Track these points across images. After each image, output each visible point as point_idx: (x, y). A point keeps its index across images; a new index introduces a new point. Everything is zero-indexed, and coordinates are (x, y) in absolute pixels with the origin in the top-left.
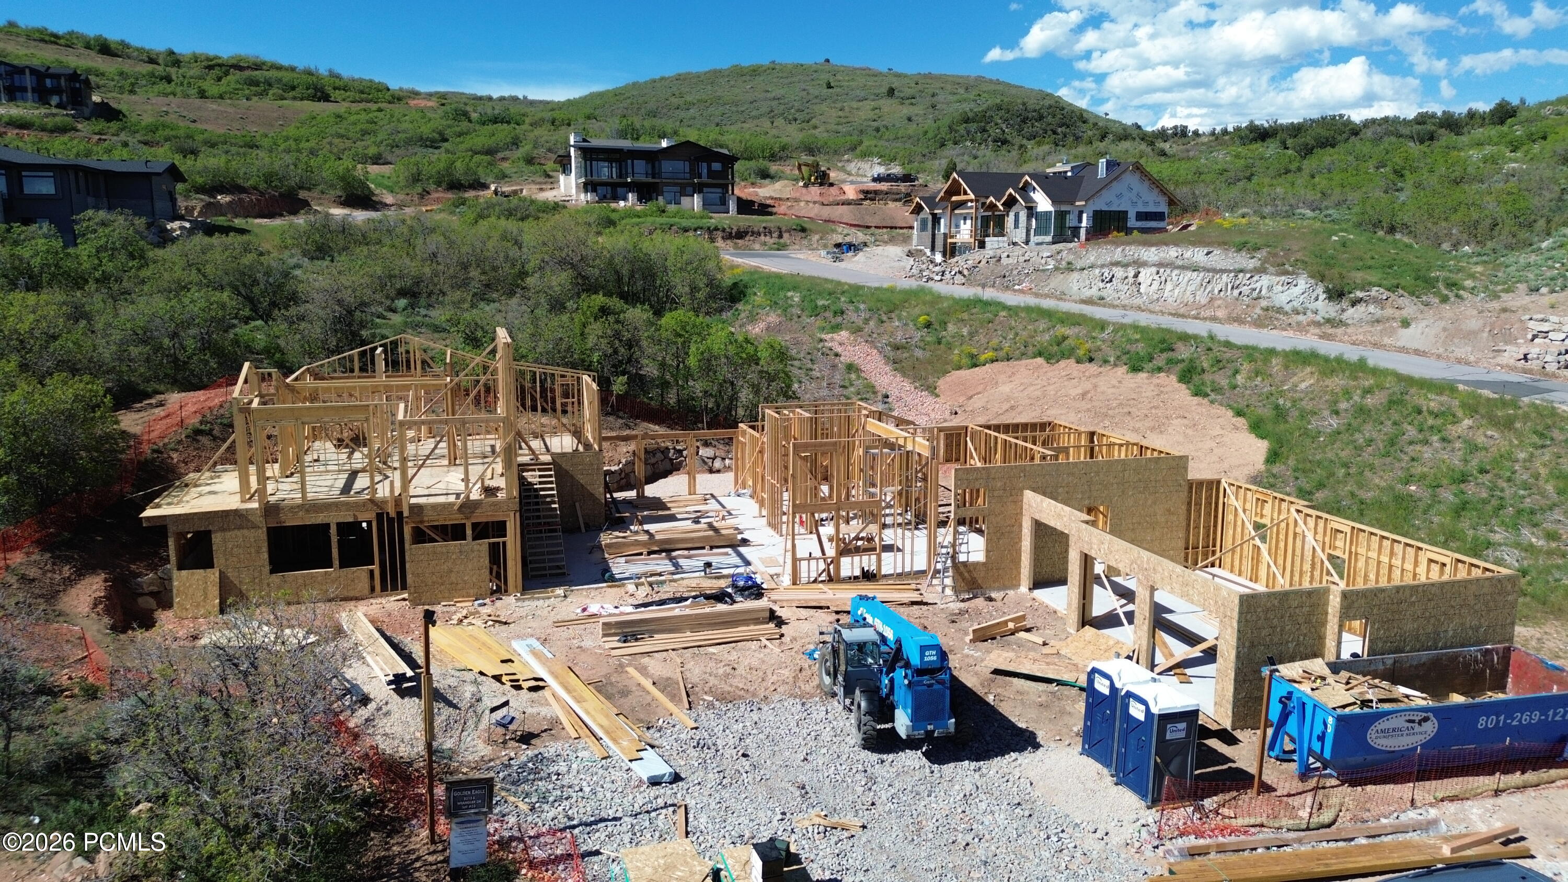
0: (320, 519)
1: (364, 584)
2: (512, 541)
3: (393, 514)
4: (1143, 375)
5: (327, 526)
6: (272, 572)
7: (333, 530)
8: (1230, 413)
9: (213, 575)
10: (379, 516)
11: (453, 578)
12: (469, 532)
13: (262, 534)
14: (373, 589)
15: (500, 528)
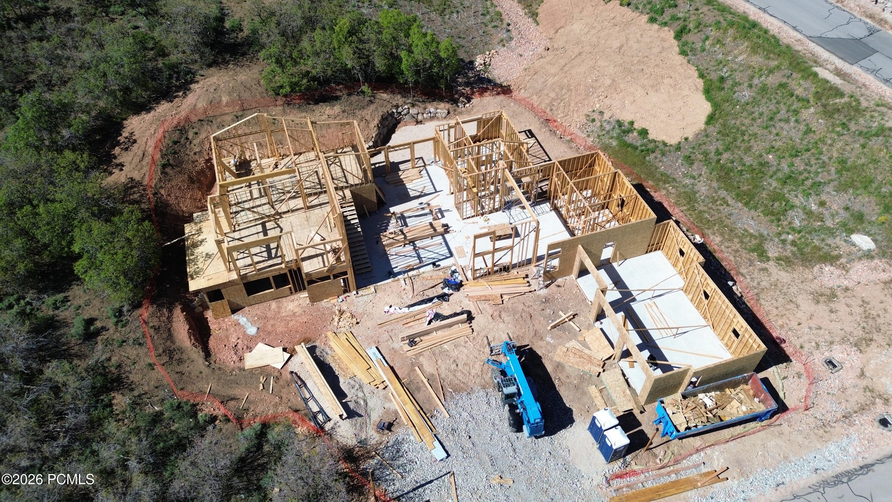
0: (265, 276)
1: (288, 292)
2: (350, 276)
3: (295, 269)
4: (656, 26)
5: (269, 278)
6: (249, 294)
7: (271, 279)
8: (696, 74)
9: (225, 302)
10: (290, 271)
11: (327, 292)
12: (332, 277)
13: (242, 286)
14: (292, 293)
15: (345, 273)
